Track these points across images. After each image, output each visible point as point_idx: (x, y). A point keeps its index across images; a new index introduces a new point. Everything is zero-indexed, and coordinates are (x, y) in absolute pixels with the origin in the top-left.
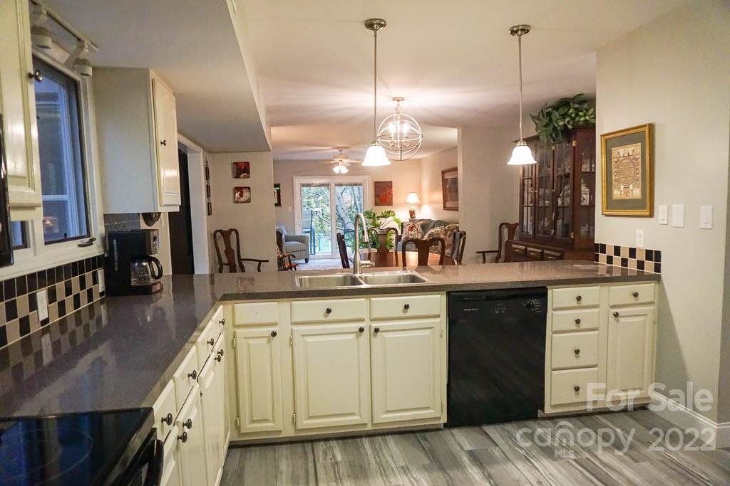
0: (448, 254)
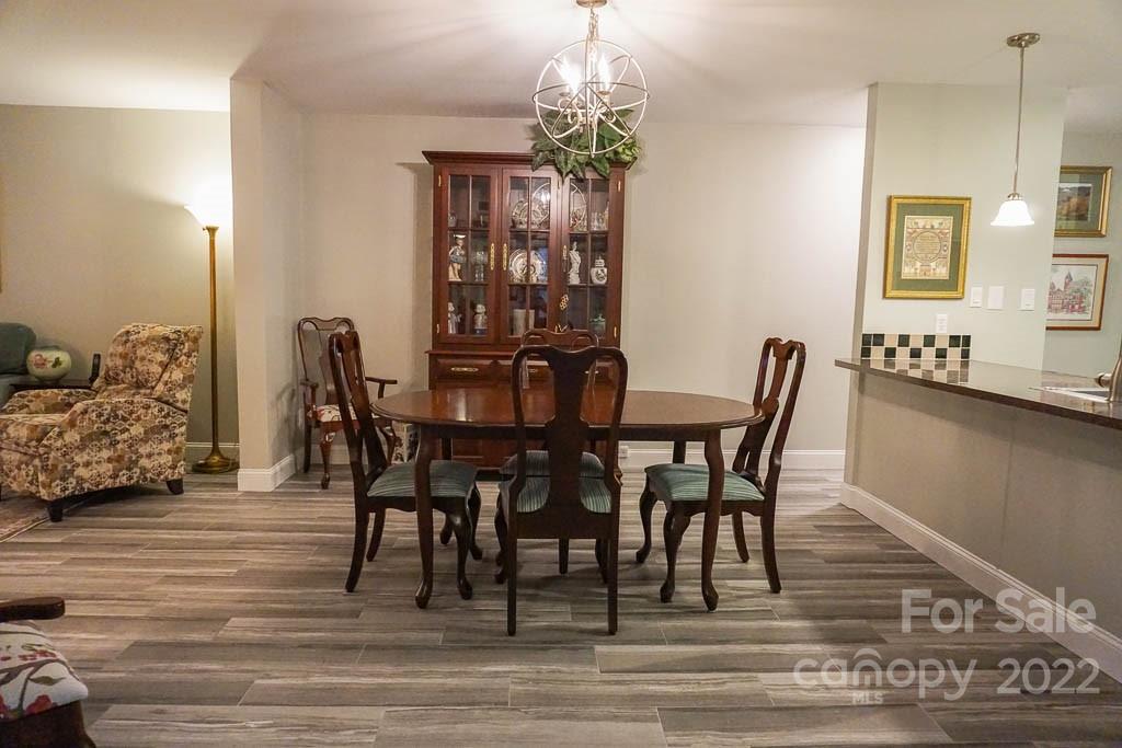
0: (184, 402)
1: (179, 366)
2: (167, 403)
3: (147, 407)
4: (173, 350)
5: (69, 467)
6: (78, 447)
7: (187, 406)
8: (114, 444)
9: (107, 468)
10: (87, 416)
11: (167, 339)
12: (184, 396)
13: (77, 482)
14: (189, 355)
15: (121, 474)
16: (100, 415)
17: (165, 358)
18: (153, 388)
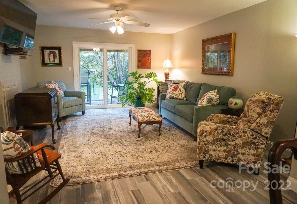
0: (266, 133)
1: (266, 116)
2: (256, 132)
3: (245, 132)
4: (265, 108)
5: (207, 149)
6: (211, 143)
7: (268, 136)
8: (227, 145)
9: (223, 154)
10: (217, 131)
11: (263, 102)
12: (266, 131)
13: (209, 156)
14: (272, 111)
15: (228, 158)
16: (222, 132)
17: (260, 111)
18: (252, 124)
